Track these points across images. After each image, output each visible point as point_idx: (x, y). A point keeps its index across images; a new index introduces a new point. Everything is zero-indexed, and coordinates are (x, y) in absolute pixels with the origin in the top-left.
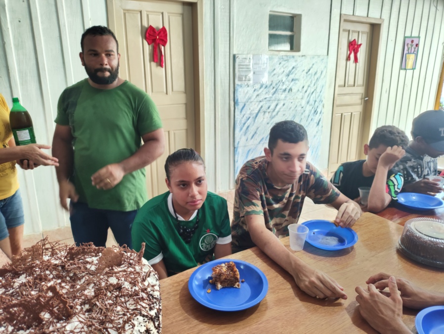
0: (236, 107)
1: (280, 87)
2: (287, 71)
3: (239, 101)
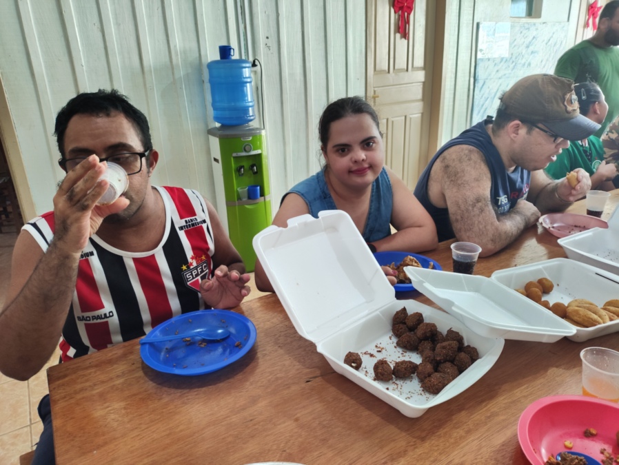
0: (476, 85)
1: (520, 61)
2: (527, 41)
3: (479, 78)
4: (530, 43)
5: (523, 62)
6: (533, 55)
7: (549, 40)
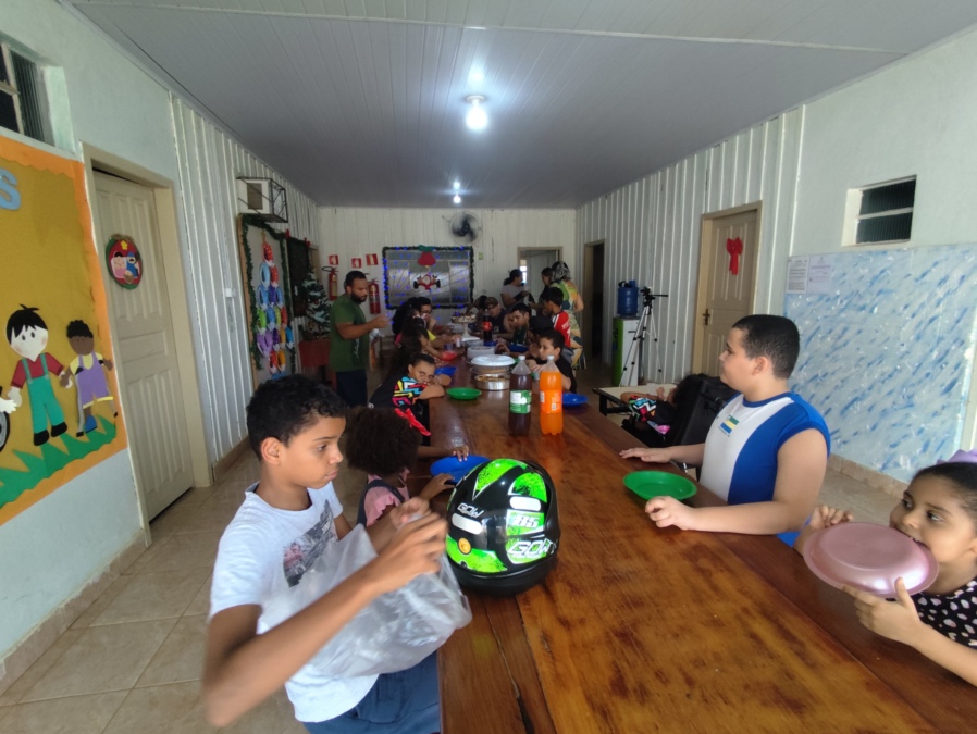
1: (854, 302)
4: (876, 278)
5: (861, 303)
6: (882, 296)
7: (924, 275)
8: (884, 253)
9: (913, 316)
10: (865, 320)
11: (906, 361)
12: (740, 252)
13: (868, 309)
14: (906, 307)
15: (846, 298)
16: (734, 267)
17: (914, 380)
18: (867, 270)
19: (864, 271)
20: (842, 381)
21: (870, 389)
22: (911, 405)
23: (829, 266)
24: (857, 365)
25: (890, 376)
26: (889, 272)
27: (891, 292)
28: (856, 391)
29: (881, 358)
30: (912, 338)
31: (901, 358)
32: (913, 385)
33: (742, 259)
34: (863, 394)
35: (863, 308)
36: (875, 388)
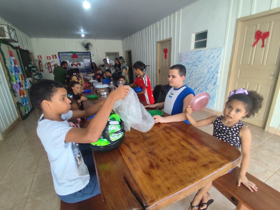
4: (199, 58)
5: (196, 64)
6: (200, 62)
7: (209, 56)
8: (201, 51)
9: (207, 67)
10: (196, 68)
11: (206, 78)
12: (167, 52)
13: (197, 66)
14: (205, 65)
15: (192, 63)
16: (166, 57)
17: (208, 82)
18: (197, 56)
19: (196, 56)
20: (192, 85)
21: (198, 86)
22: (207, 89)
23: (188, 55)
24: (195, 80)
25: (202, 82)
26: (201, 56)
27: (202, 61)
28: (195, 87)
29: (200, 78)
30: (207, 72)
31: (205, 77)
32: (207, 84)
33: (168, 54)
34: (197, 87)
35: (196, 66)
36: (199, 86)
